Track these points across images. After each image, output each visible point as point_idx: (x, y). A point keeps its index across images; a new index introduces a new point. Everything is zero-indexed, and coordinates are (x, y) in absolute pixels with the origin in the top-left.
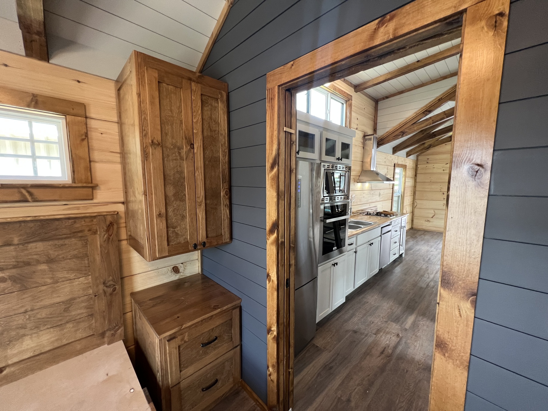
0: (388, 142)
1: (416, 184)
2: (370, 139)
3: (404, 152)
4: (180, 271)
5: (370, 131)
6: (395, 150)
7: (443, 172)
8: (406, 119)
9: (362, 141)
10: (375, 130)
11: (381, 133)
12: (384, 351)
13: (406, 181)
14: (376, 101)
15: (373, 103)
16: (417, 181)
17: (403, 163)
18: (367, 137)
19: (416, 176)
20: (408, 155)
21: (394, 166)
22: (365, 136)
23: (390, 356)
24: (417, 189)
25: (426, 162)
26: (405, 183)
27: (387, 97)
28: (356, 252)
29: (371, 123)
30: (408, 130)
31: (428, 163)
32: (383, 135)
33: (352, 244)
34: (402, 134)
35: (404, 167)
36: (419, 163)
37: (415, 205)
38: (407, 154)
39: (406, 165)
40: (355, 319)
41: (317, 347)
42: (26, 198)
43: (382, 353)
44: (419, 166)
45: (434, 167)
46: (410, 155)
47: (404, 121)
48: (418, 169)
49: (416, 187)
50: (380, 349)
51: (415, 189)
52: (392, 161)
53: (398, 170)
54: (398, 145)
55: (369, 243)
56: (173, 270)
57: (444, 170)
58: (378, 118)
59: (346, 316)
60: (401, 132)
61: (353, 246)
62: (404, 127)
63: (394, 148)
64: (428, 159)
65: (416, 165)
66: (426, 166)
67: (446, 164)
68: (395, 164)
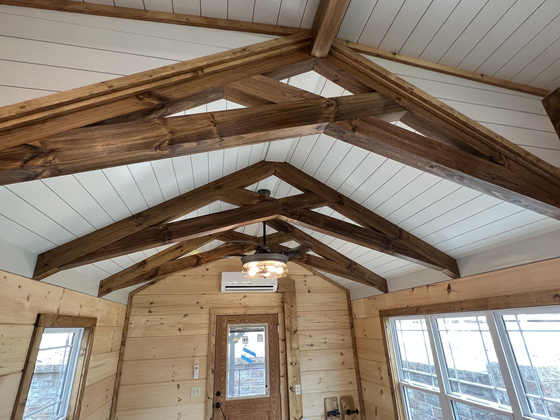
1: (121, 367)
6: (48, 263)
7: (178, 333)
16: (125, 359)
17: (86, 312)
19: (123, 343)
20: (105, 287)
21: (36, 325)
24: (124, 378)
25: (147, 310)
31: (150, 312)
36: (132, 313)
38: (101, 286)
39: (95, 319)
44: (132, 320)
45: (162, 321)
46: (109, 291)
48: (130, 326)
49: (120, 374)
51: (118, 379)
52: (27, 304)
54: (59, 247)
57: (180, 330)
63: (41, 257)
64: (152, 303)
65: (126, 318)
66: (148, 321)
67: (184, 317)
68: (39, 315)
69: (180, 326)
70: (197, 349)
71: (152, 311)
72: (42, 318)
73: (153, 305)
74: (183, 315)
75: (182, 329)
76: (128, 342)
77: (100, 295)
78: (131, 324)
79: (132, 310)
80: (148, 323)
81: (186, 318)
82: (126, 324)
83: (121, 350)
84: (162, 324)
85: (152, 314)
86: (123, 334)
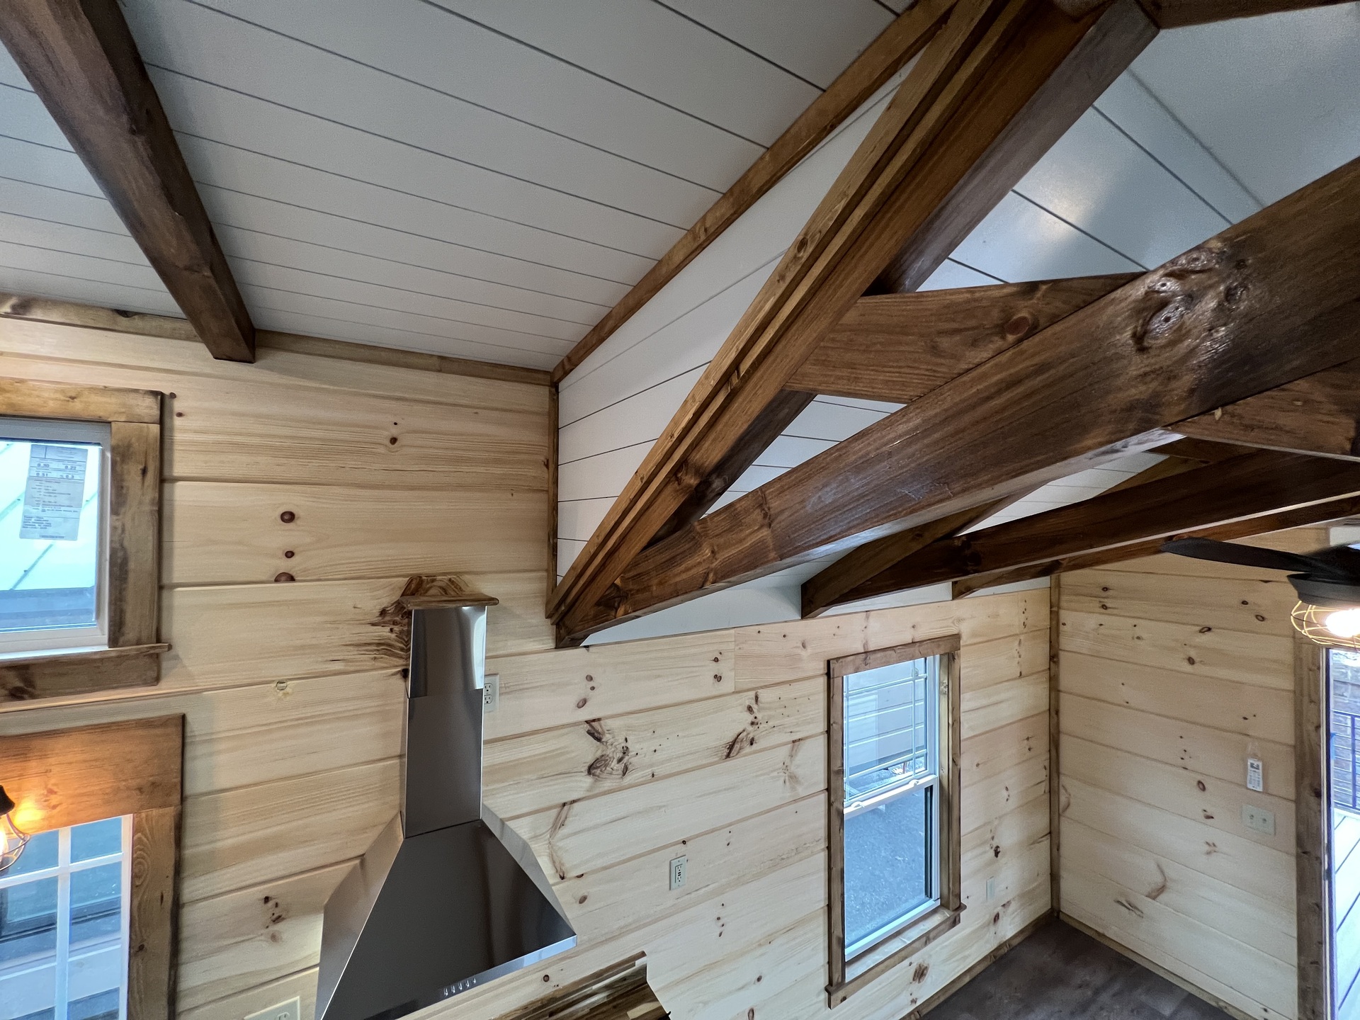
1: (1057, 701)
7: (1187, 668)
14: (554, 381)
16: (1061, 688)
19: (1054, 658)
20: (961, 588)
21: (829, 673)
24: (1066, 722)
25: (1096, 603)
31: (1104, 607)
35: (937, 649)
36: (1063, 604)
37: (1063, 799)
44: (1065, 615)
45: (1138, 632)
46: (972, 590)
48: (1062, 628)
49: (1057, 714)
51: (1053, 721)
52: (805, 653)
53: (867, 681)
57: (1191, 661)
64: (1105, 589)
65: (1051, 611)
66: (1101, 625)
67: (1201, 631)
68: (830, 662)
69: (1193, 654)
70: (1251, 718)
71: (1108, 605)
72: (833, 666)
73: (1110, 593)
74: (1200, 628)
75: (1197, 660)
76: (1063, 657)
78: (1064, 624)
79: (1064, 598)
80: (1102, 630)
81: (1208, 636)
82: (1054, 622)
83: (1052, 671)
84: (1138, 638)
85: (1109, 611)
86: (1051, 642)
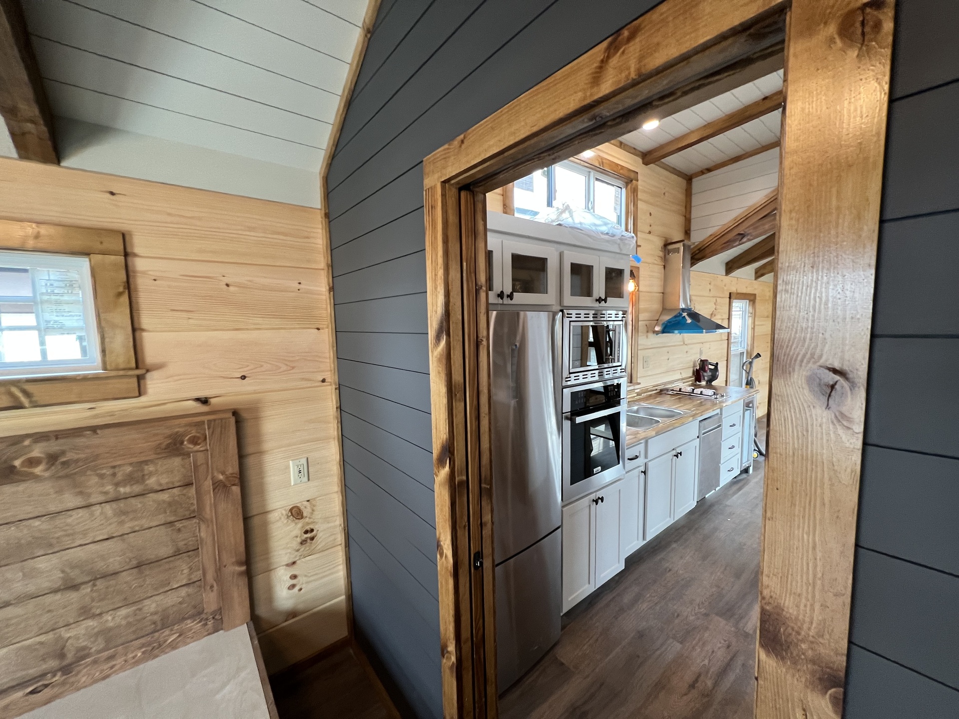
0: (714, 253)
2: (677, 250)
3: (750, 269)
4: (305, 514)
5: (677, 236)
6: (731, 266)
8: (747, 210)
9: (661, 254)
10: (687, 233)
11: (698, 237)
12: (696, 681)
13: (757, 323)
14: (689, 179)
15: (683, 182)
17: (749, 290)
18: (671, 247)
20: (759, 274)
21: (730, 298)
22: (666, 245)
23: (708, 695)
26: (753, 329)
27: (709, 170)
28: (645, 472)
29: (681, 220)
30: (751, 231)
32: (703, 241)
33: (637, 457)
34: (740, 237)
35: (751, 298)
38: (756, 273)
39: (756, 294)
40: (644, 606)
41: (562, 664)
42: (21, 403)
43: (692, 686)
46: (762, 275)
47: (743, 212)
50: (689, 677)
52: (725, 288)
53: (737, 305)
54: (735, 258)
55: (674, 453)
56: (290, 514)
58: (693, 210)
59: (627, 598)
60: (739, 234)
61: (640, 461)
62: (744, 224)
63: (727, 264)
68: (730, 293)
72: (732, 294)
77: (757, 278)
